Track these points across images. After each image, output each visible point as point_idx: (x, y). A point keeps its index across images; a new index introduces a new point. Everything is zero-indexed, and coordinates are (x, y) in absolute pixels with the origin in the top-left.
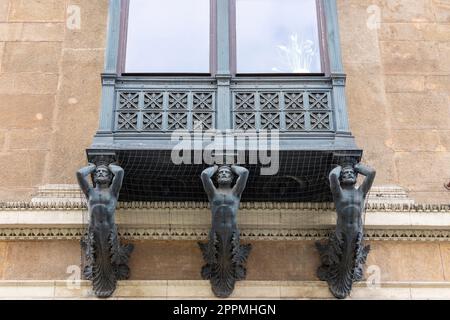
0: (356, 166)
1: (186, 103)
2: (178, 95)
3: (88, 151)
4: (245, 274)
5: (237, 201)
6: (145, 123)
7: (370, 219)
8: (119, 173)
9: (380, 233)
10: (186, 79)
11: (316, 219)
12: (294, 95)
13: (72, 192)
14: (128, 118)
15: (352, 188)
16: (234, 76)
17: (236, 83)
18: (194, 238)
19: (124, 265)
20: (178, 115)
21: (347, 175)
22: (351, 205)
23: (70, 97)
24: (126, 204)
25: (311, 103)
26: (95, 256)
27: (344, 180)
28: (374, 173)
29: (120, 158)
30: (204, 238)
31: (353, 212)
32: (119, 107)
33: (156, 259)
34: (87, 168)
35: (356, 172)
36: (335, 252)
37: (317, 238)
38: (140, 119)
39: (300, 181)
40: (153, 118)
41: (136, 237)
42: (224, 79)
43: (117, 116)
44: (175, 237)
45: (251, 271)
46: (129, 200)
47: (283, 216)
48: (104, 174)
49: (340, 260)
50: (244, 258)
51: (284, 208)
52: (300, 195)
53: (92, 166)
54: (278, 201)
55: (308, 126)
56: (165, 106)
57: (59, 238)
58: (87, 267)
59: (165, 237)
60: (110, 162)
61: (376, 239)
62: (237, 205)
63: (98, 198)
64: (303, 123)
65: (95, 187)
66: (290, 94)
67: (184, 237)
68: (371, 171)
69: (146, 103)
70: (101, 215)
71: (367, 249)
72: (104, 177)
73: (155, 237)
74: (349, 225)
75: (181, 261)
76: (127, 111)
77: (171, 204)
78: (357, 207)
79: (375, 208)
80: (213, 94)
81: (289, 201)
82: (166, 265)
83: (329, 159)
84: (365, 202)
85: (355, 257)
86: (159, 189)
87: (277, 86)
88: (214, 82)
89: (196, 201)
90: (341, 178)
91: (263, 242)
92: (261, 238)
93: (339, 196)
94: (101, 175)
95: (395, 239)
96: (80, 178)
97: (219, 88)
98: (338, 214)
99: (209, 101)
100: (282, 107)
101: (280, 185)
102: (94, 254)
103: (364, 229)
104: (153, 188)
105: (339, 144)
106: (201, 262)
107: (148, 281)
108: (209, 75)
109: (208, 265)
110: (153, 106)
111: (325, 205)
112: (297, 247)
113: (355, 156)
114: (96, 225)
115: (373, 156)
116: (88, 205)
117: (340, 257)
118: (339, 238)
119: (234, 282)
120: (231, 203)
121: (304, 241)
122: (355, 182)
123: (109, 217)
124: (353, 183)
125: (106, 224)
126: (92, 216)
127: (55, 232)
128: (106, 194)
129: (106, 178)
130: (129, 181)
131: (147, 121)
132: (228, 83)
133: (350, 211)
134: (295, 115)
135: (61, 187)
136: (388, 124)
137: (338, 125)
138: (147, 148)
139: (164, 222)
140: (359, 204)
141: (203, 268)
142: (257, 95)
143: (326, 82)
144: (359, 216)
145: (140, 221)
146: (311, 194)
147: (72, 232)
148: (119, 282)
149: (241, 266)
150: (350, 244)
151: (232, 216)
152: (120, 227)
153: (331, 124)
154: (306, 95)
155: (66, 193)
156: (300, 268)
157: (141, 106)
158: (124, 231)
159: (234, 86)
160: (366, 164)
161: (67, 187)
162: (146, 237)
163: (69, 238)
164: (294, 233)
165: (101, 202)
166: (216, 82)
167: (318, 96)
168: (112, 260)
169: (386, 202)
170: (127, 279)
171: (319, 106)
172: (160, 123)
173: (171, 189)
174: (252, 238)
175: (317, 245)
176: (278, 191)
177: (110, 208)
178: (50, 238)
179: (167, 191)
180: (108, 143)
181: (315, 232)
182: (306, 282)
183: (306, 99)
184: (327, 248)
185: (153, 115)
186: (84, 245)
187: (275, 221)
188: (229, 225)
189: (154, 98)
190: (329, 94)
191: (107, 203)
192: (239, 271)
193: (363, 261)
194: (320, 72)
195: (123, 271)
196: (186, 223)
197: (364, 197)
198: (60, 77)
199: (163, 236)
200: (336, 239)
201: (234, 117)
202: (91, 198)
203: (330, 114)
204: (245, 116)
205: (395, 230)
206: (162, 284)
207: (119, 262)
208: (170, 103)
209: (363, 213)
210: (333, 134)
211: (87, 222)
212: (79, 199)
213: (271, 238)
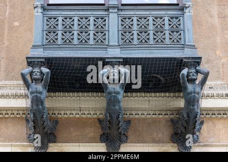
0: (197, 68)
1: (89, 25)
2: (84, 19)
3: (27, 58)
4: (127, 139)
5: (122, 92)
6: (63, 39)
7: (205, 103)
8: (48, 73)
9: (210, 113)
10: (89, 7)
11: (171, 104)
12: (159, 19)
13: (18, 86)
14: (52, 35)
15: (194, 83)
16: (120, 6)
17: (122, 10)
18: (95, 116)
19: (52, 134)
20: (84, 33)
21: (191, 74)
22: (193, 94)
23: (14, 21)
24: (52, 93)
25: (170, 25)
26: (35, 127)
27: (190, 77)
28: (208, 73)
29: (48, 63)
30: (101, 116)
31: (194, 99)
32: (46, 27)
33: (72, 129)
34: (27, 70)
35: (197, 72)
36: (182, 125)
37: (172, 116)
38: (60, 36)
39: (162, 78)
40: (68, 35)
41: (59, 116)
42: (114, 7)
43: (45, 34)
44: (84, 116)
45: (131, 137)
46: (55, 91)
47: (151, 102)
48: (38, 74)
49: (185, 131)
50: (126, 129)
51: (151, 96)
52: (162, 88)
53: (30, 68)
54: (148, 92)
55: (167, 41)
56: (76, 27)
57: (12, 116)
58: (30, 135)
59: (77, 116)
60: (41, 66)
61: (208, 116)
62: (122, 94)
63: (35, 90)
64: (164, 39)
65: (32, 82)
66: (156, 18)
67: (89, 116)
68: (206, 71)
69: (63, 25)
70: (37, 101)
71: (202, 123)
72: (38, 76)
73: (71, 116)
74: (192, 107)
75: (87, 131)
76: (51, 31)
77: (80, 94)
78: (197, 95)
79: (208, 96)
80: (107, 18)
81: (155, 92)
82: (79, 133)
83: (180, 63)
84: (202, 92)
85: (195, 128)
86: (73, 84)
87: (148, 13)
88: (107, 10)
89: (96, 92)
90: (188, 76)
91: (138, 119)
92: (137, 116)
93: (186, 88)
94: (36, 75)
95: (219, 116)
96: (23, 76)
97: (110, 14)
98: (185, 100)
99: (104, 23)
100: (151, 27)
101: (149, 81)
102: (34, 127)
103: (200, 110)
104: (69, 83)
105: (187, 53)
106: (100, 132)
107: (67, 144)
108: (104, 5)
109: (104, 134)
110: (68, 27)
111: (177, 94)
112: (159, 122)
113: (197, 61)
114: (34, 108)
115: (208, 61)
116: (29, 94)
117: (185, 128)
118: (185, 116)
119: (120, 144)
120: (118, 93)
121: (163, 118)
122: (196, 79)
123: (42, 103)
124: (195, 80)
125: (41, 107)
126: (32, 102)
127: (10, 112)
128: (40, 87)
129: (40, 77)
130: (54, 79)
131: (64, 37)
132: (116, 11)
133: (192, 98)
134: (159, 33)
135: (11, 82)
136: (218, 40)
137: (187, 40)
138: (65, 56)
139: (77, 106)
140: (198, 94)
141: (101, 135)
142: (135, 19)
143: (180, 10)
144: (198, 101)
145: (61, 105)
146: (169, 87)
147: (20, 112)
148: (50, 144)
149: (124, 134)
150: (191, 120)
151: (119, 102)
152: (49, 109)
153: (182, 39)
154: (166, 19)
155: (15, 87)
156: (160, 135)
157: (60, 27)
158: (52, 112)
159: (120, 13)
160: (203, 67)
161: (15, 82)
162: (66, 116)
163: (18, 116)
164: (157, 113)
165: (37, 92)
166: (108, 9)
167: (174, 19)
168: (45, 130)
169: (215, 92)
170: (55, 142)
171: (175, 27)
172: (73, 39)
173: (81, 84)
174: (131, 116)
175: (172, 120)
176: (148, 85)
177: (42, 97)
178: (7, 116)
179: (78, 85)
180: (40, 53)
181: (171, 112)
182: (164, 144)
183: (167, 22)
184: (177, 122)
185: (68, 33)
186: (27, 121)
187: (145, 105)
188: (117, 107)
189: (68, 21)
190: (181, 18)
191: (41, 93)
192: (123, 138)
193: (199, 130)
194: (176, 3)
195: (52, 138)
196: (90, 106)
197: (202, 88)
198: (8, 7)
199: (75, 115)
200: (183, 116)
201: (120, 34)
202: (30, 90)
203: (182, 32)
204: (127, 33)
205: (219, 111)
206: (76, 146)
207: (49, 132)
208: (79, 25)
209: (200, 100)
210: (184, 46)
211: (29, 106)
212: (23, 91)
213: (143, 116)
